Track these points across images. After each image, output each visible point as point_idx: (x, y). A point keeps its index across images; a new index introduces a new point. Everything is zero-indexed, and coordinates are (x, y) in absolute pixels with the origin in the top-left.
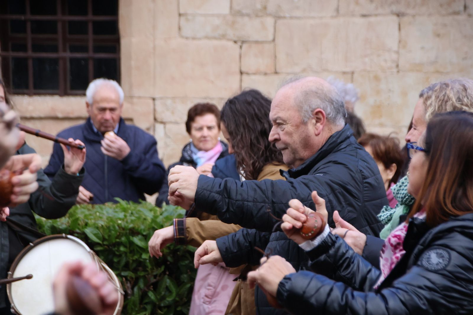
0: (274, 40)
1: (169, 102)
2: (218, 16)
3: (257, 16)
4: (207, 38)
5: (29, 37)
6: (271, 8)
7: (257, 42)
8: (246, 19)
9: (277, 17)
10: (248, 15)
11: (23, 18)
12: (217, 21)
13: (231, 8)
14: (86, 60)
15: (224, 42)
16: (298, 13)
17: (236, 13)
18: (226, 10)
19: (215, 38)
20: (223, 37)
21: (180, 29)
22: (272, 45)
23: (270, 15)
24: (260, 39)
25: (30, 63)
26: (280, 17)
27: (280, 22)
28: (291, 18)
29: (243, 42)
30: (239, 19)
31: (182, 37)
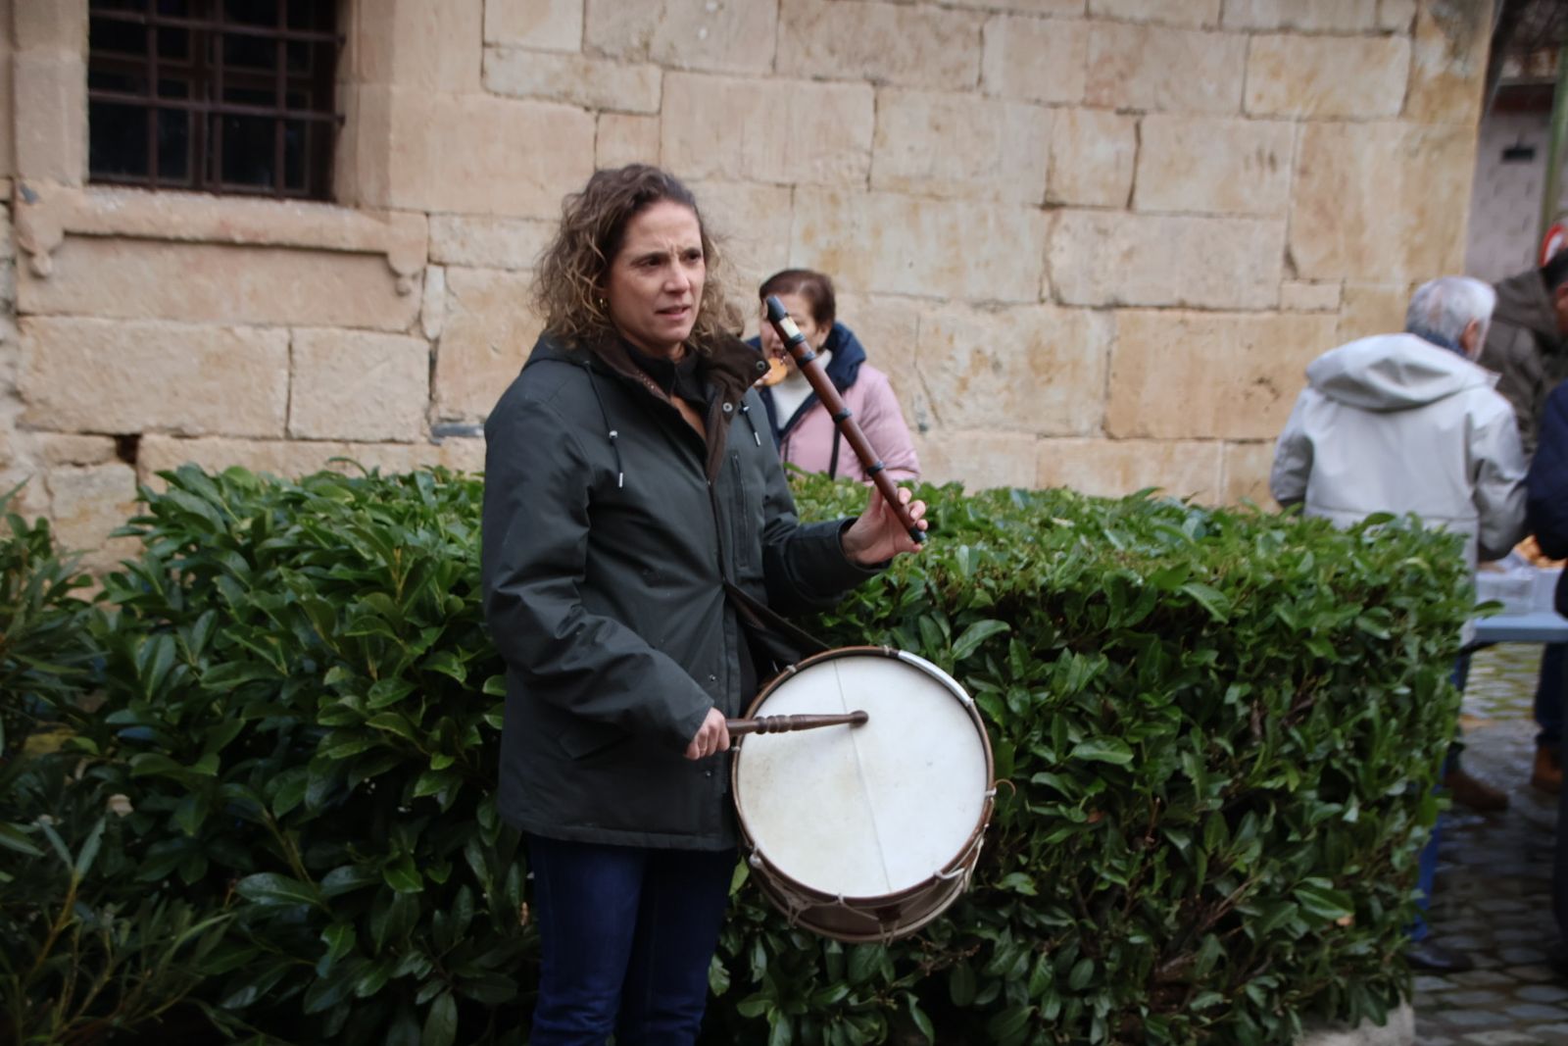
0: (659, 112)
1: (457, 222)
2: (559, 53)
3: (631, 61)
4: (537, 96)
5: (154, 60)
6: (658, 47)
7: (629, 113)
8: (611, 64)
9: (668, 67)
10: (615, 58)
11: (142, 19)
12: (556, 65)
13: (584, 40)
14: (270, 123)
15: (567, 108)
16: (705, 63)
17: (594, 51)
18: (574, 45)
19: (551, 99)
20: (566, 97)
21: (483, 72)
22: (656, 120)
23: (654, 61)
24: (636, 108)
25: (154, 120)
26: (673, 68)
27: (672, 75)
28: (693, 70)
29: (601, 111)
30: (598, 64)
31: (487, 91)
